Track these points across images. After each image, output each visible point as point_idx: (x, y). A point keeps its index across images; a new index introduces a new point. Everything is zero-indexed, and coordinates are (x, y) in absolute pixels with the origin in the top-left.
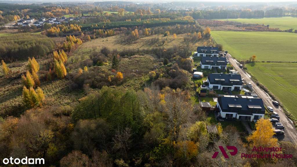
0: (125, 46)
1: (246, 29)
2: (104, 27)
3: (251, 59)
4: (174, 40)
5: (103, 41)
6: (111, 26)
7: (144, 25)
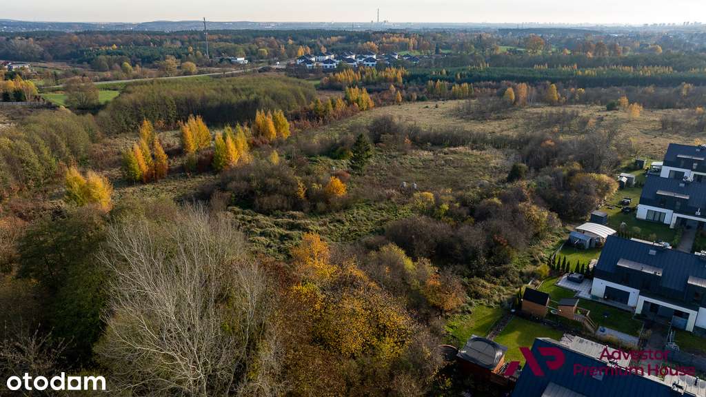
0: (464, 124)
2: (459, 77)
4: (629, 122)
5: (427, 107)
6: (480, 77)
7: (573, 79)
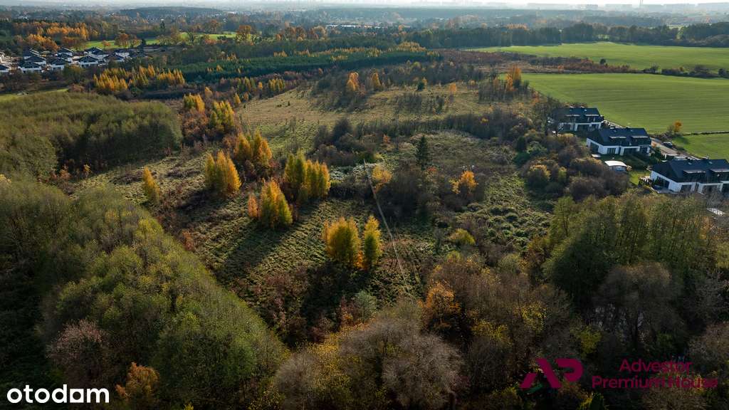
1: (565, 68)
3: (671, 130)
5: (280, 106)
